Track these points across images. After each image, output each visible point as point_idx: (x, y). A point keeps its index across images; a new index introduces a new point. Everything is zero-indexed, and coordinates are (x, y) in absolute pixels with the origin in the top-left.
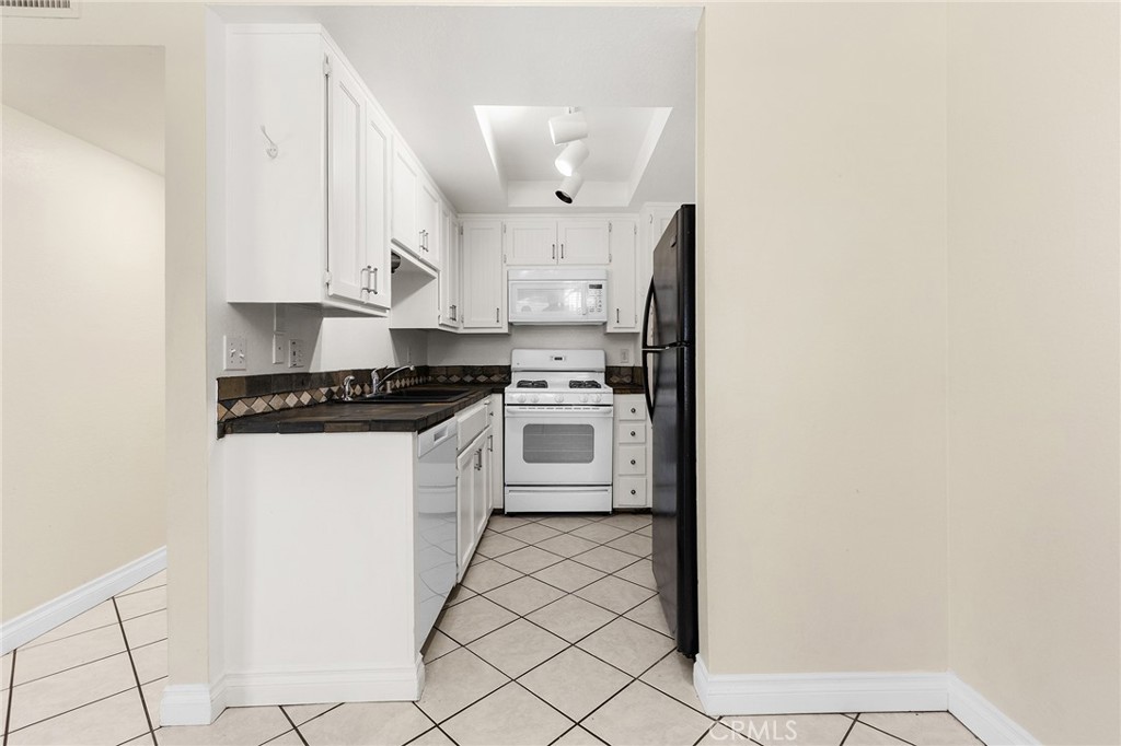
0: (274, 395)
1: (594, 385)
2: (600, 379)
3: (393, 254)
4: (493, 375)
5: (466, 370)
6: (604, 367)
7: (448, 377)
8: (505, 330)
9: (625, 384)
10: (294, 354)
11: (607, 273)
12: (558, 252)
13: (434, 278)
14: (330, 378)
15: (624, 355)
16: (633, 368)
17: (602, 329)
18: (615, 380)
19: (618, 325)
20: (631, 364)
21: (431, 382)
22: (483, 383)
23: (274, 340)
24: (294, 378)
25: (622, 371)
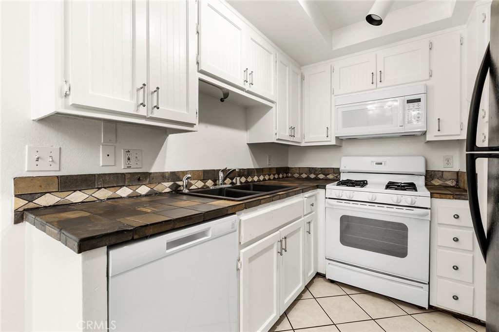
0: (99, 189)
1: (412, 187)
2: (420, 182)
3: (200, 80)
4: (329, 174)
5: (311, 170)
6: (423, 171)
7: (300, 174)
8: (333, 142)
9: (447, 187)
10: (129, 159)
11: (427, 87)
12: (377, 78)
13: (272, 107)
14: (175, 176)
15: (448, 161)
16: (458, 173)
17: (422, 138)
18: (436, 182)
19: (439, 133)
20: (456, 168)
21: (290, 177)
22: (322, 179)
23: (101, 149)
24: (128, 177)
25: (445, 176)
